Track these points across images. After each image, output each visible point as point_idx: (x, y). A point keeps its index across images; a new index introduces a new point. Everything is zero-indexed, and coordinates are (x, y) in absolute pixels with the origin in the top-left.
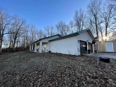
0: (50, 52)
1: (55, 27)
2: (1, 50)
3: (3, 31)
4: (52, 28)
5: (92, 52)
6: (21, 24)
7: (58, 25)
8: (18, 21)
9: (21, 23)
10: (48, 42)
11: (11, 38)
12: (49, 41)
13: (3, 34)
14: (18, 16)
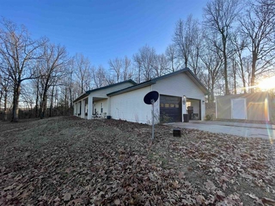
0: (109, 117)
1: (132, 61)
2: (17, 112)
3: (20, 72)
4: (126, 63)
5: (200, 119)
6: (55, 57)
7: (140, 55)
8: (49, 52)
9: (57, 56)
10: (107, 97)
11: (38, 87)
12: (108, 95)
13: (20, 81)
14: (48, 40)
